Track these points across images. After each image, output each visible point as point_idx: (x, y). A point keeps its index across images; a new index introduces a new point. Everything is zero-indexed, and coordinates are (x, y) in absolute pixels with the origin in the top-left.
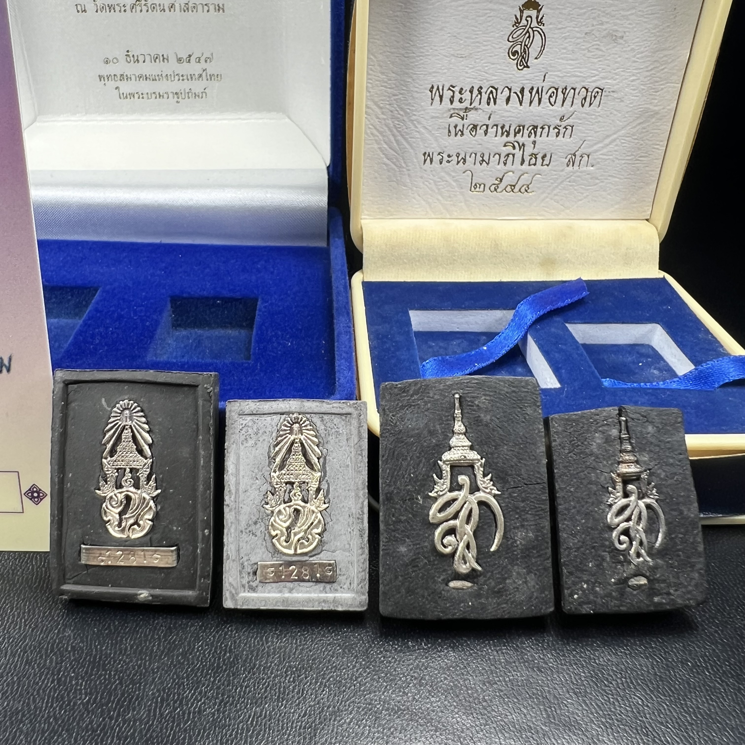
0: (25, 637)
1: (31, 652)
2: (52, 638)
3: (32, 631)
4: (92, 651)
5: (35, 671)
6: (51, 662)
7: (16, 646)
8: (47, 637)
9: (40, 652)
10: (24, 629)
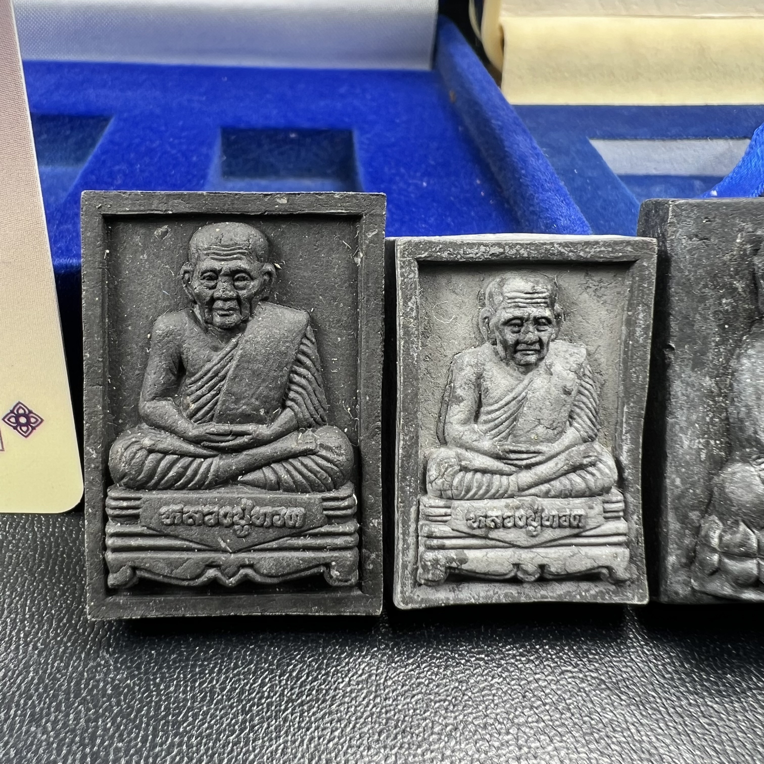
0: (27, 666)
1: (40, 697)
2: (75, 669)
3: (39, 655)
4: (150, 696)
5: (49, 737)
6: (77, 719)
7: (10, 687)
8: (67, 667)
9: (55, 696)
10: (25, 652)
